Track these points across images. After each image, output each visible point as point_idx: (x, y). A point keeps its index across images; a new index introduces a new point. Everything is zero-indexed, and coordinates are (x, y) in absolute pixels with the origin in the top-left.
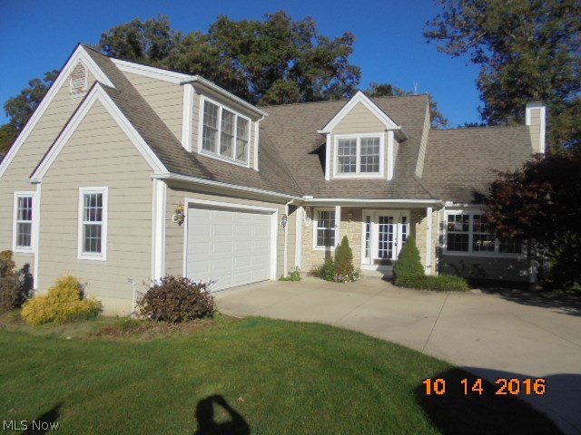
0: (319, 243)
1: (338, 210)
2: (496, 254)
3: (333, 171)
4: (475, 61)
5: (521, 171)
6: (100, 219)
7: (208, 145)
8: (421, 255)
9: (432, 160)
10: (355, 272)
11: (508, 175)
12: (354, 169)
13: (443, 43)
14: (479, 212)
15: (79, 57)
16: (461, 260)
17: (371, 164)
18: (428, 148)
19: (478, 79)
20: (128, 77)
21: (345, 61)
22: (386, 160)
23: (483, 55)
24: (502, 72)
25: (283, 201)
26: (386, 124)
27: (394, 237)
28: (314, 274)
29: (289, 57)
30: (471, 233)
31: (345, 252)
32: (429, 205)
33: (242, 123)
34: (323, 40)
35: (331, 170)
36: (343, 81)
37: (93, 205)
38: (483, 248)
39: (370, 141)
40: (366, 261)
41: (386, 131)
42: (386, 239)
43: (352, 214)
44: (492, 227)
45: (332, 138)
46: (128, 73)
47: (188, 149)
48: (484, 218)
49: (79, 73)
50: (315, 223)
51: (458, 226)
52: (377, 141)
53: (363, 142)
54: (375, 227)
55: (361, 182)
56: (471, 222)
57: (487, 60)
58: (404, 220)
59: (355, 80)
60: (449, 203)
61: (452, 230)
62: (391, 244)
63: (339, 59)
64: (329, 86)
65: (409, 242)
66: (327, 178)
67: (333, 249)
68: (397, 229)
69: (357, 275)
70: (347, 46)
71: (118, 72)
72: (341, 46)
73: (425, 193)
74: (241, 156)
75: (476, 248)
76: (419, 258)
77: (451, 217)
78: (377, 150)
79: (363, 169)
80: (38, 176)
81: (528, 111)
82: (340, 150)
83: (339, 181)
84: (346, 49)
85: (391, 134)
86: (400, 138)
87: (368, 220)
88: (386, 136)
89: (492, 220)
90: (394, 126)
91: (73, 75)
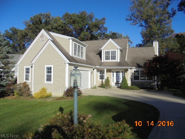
0: (100, 79)
1: (105, 70)
2: (146, 81)
3: (104, 60)
4: (140, 26)
5: (152, 59)
6: (51, 73)
7: (75, 54)
8: (127, 81)
9: (129, 56)
10: (110, 86)
11: (148, 60)
12: (109, 59)
13: (131, 22)
14: (141, 70)
15: (42, 32)
16: (138, 82)
17: (114, 58)
18: (128, 53)
19: (141, 32)
20: (54, 37)
21: (103, 26)
22: (118, 56)
23: (142, 24)
24: (147, 31)
25: (92, 68)
26: (117, 47)
27: (120, 77)
28: (100, 87)
29: (87, 25)
30: (140, 75)
31: (108, 81)
32: (129, 68)
33: (82, 48)
34: (96, 19)
35: (103, 59)
36: (102, 31)
37: (49, 69)
38: (143, 79)
39: (113, 52)
40: (113, 83)
41: (118, 49)
42: (118, 77)
43: (109, 71)
44: (145, 73)
45: (103, 51)
46: (54, 36)
47: (71, 55)
48: (143, 71)
49: (42, 36)
50: (99, 73)
51: (137, 73)
52: (115, 52)
53: (112, 52)
54: (115, 74)
55: (111, 62)
56: (140, 72)
57: (143, 26)
58: (122, 72)
59: (106, 31)
60: (134, 68)
61: (135, 74)
62: (119, 79)
63: (101, 25)
64: (98, 33)
65: (124, 78)
66: (102, 61)
67: (104, 80)
68: (121, 74)
69: (111, 86)
70: (104, 21)
71: (52, 35)
72: (102, 21)
73: (128, 65)
74: (82, 56)
75: (141, 79)
76: (127, 82)
77: (135, 71)
78: (115, 54)
79: (112, 59)
80: (33, 62)
81: (154, 43)
82: (106, 54)
83: (106, 62)
84: (103, 22)
85: (119, 50)
86: (121, 51)
87: (113, 72)
88: (118, 50)
89: (145, 72)
90: (120, 48)
91: (41, 37)
